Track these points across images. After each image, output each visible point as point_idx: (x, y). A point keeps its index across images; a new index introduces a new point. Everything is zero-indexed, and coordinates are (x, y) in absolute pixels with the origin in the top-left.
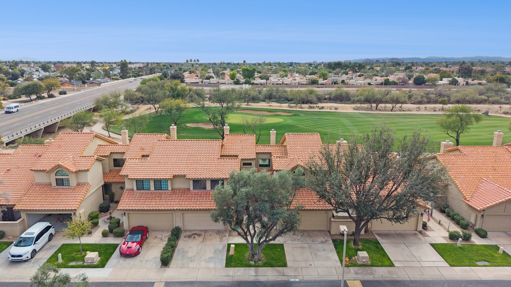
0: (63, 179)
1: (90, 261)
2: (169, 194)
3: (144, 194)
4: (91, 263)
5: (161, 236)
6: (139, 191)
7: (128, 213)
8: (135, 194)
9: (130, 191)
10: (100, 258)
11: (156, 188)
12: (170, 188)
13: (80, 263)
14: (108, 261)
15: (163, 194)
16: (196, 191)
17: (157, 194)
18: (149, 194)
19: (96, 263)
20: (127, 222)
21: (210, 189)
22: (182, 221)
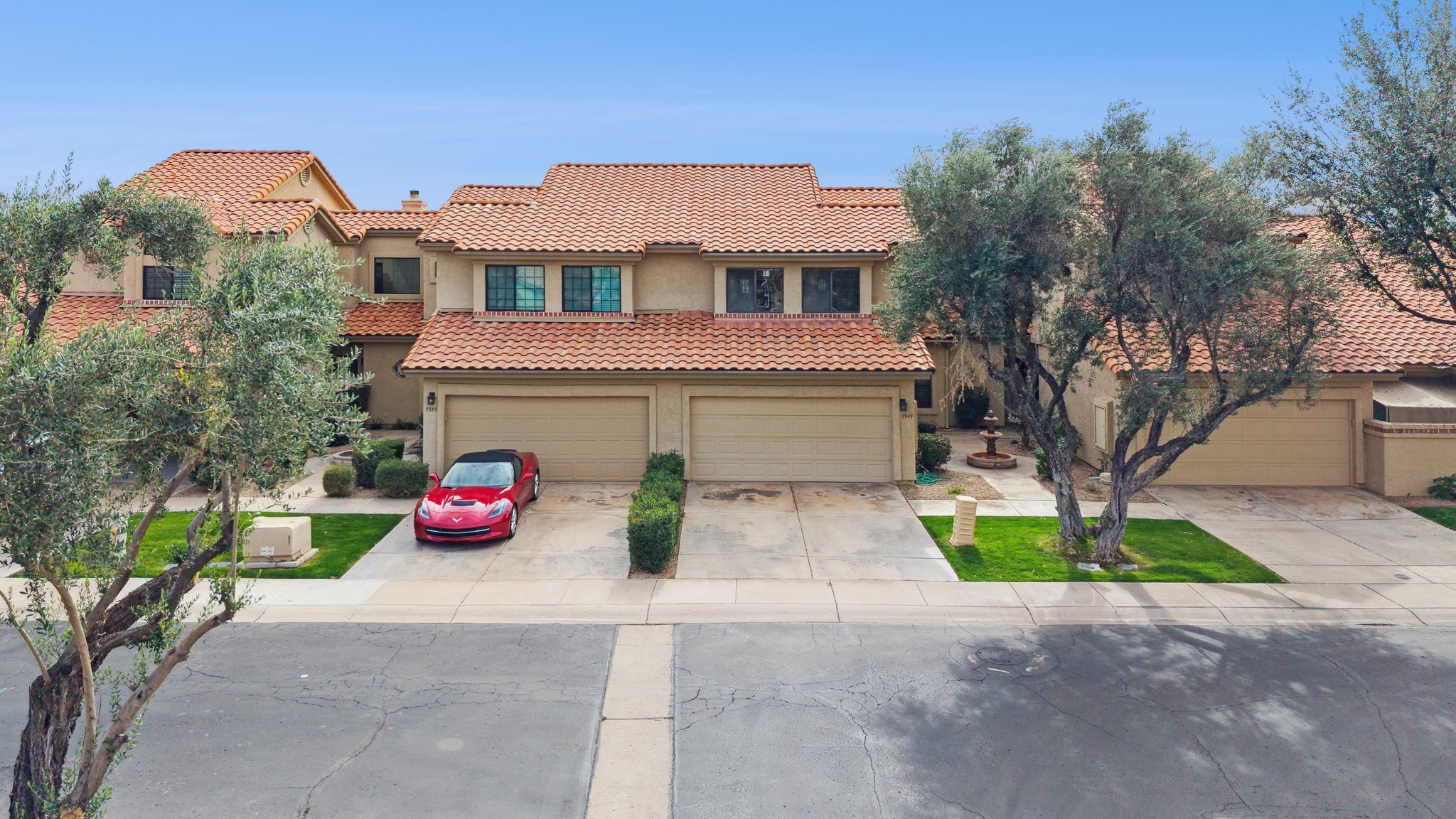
1: (268, 554)
2: (624, 325)
3: (516, 325)
6: (497, 317)
7: (447, 397)
8: (480, 325)
10: (316, 550)
11: (568, 307)
12: (627, 307)
14: (357, 559)
15: (601, 326)
16: (741, 319)
17: (576, 326)
18: (541, 325)
19: (297, 563)
20: (441, 440)
21: (799, 311)
22: (686, 432)
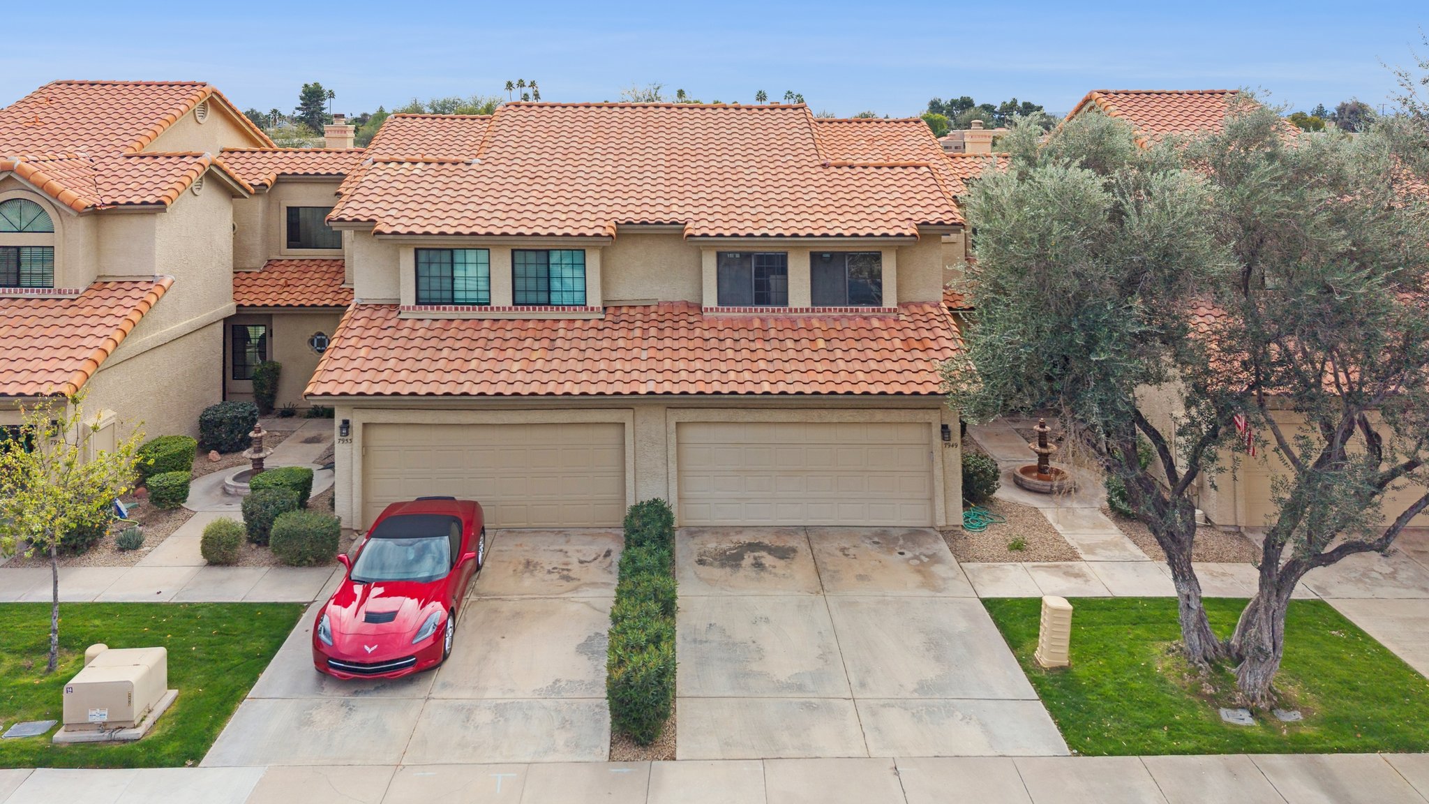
0: (18, 248)
1: (97, 716)
2: (591, 324)
3: (454, 324)
4: (103, 727)
5: (557, 560)
6: (429, 313)
7: (365, 425)
8: (408, 324)
9: (382, 313)
10: (173, 693)
11: (521, 297)
12: (595, 300)
13: (31, 730)
14: (228, 714)
15: (562, 324)
16: (736, 314)
17: (531, 325)
18: (486, 324)
19: (140, 731)
20: (357, 479)
21: (808, 304)
22: (673, 467)
